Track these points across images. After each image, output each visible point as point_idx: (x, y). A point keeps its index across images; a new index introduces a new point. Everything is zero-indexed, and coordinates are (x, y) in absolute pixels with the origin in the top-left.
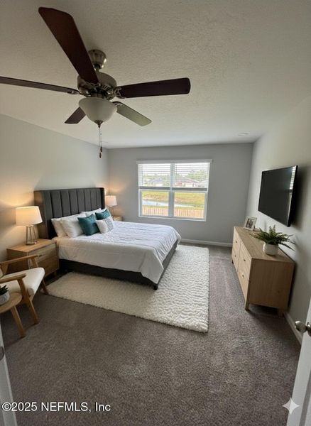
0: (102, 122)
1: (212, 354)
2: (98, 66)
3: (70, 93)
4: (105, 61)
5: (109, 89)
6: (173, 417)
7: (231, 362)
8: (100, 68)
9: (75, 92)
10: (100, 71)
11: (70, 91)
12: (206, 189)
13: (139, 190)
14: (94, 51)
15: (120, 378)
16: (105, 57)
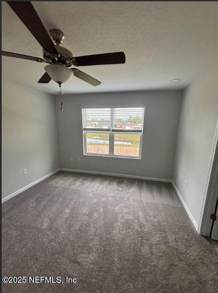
0: (62, 83)
1: (142, 245)
2: (58, 41)
3: (38, 61)
4: (63, 37)
5: (66, 59)
6: (115, 288)
7: (154, 250)
8: (60, 43)
9: (42, 60)
10: (60, 45)
11: (37, 59)
12: (141, 131)
13: (83, 131)
14: (54, 30)
15: (79, 263)
16: (63, 35)
